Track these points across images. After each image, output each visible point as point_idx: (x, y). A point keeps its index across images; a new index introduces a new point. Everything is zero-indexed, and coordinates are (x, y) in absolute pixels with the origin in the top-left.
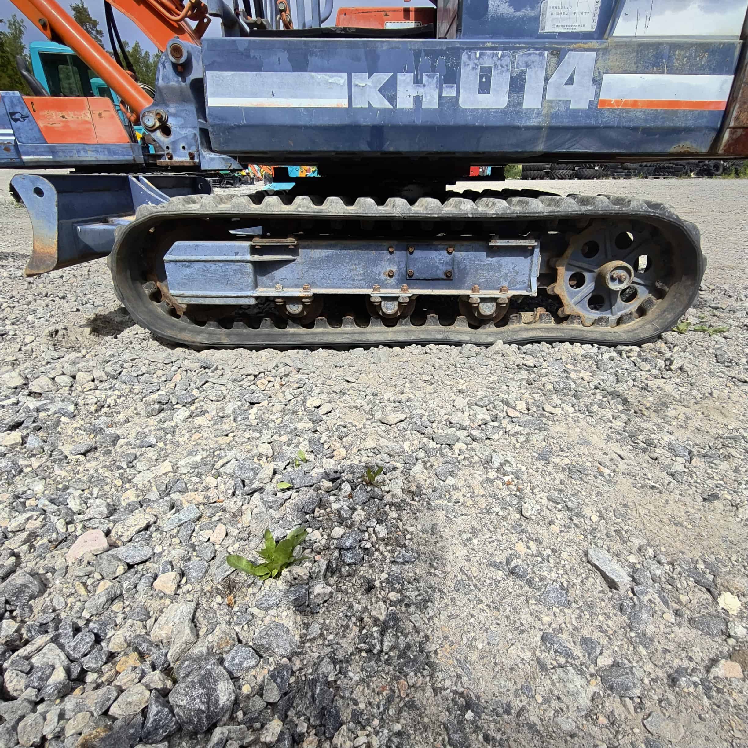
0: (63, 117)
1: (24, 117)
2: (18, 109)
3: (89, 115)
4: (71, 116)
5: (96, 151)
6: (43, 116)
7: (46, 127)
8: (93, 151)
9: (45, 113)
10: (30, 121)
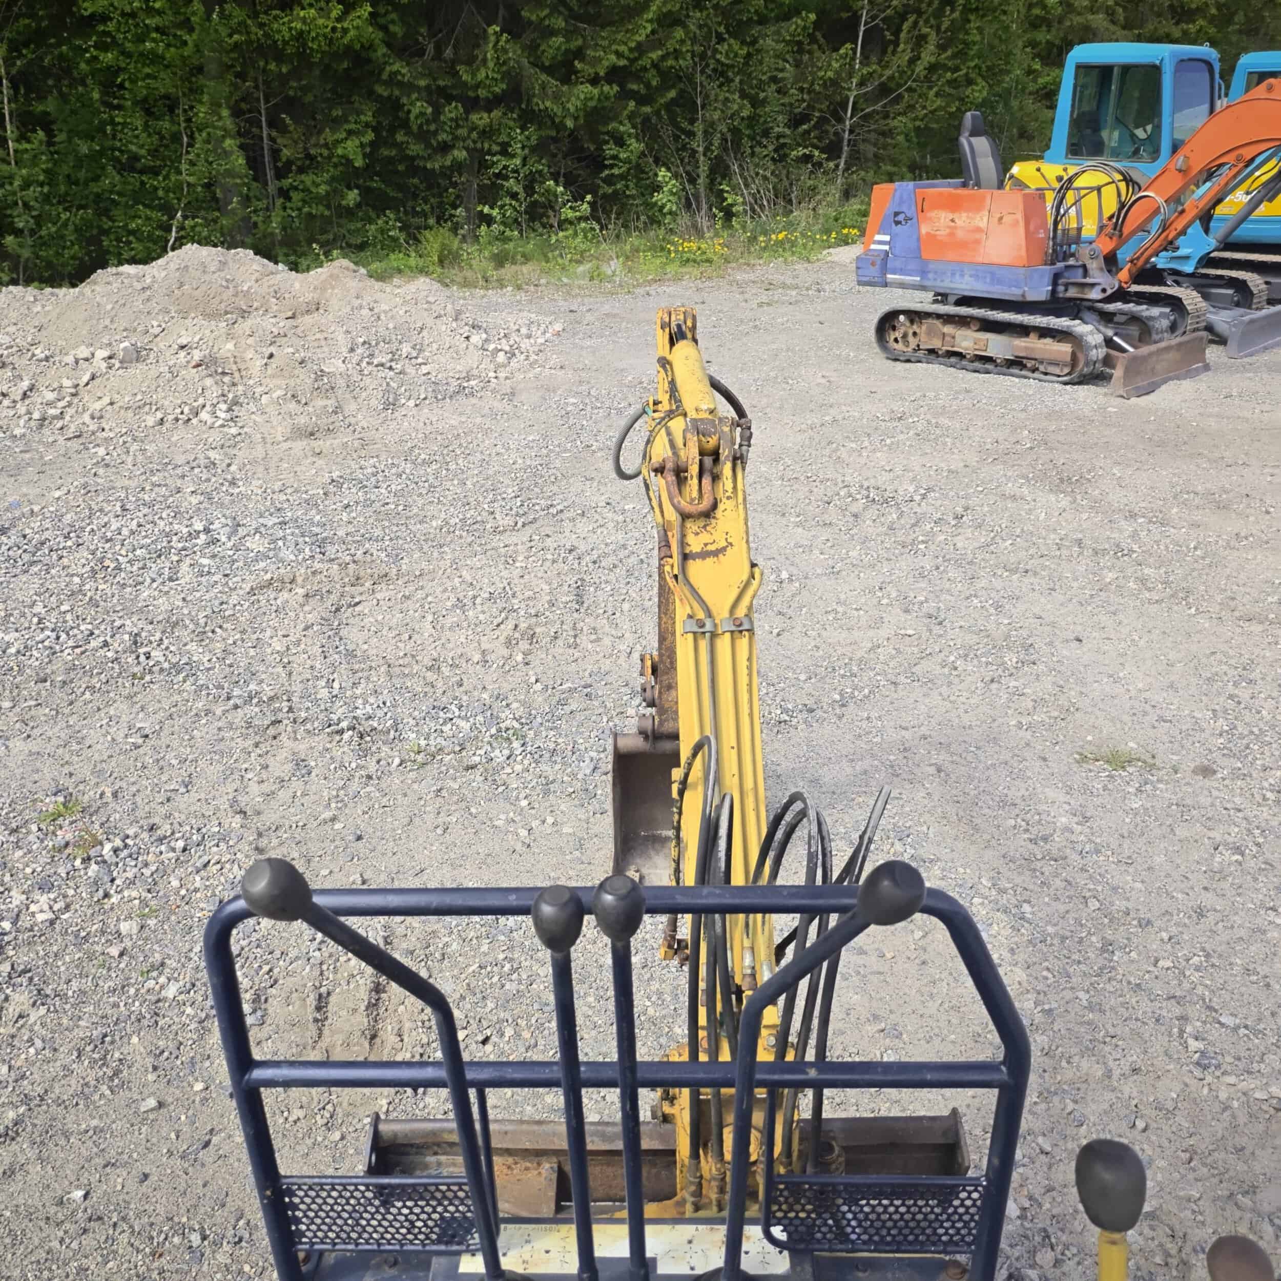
0: (953, 221)
1: (908, 219)
2: (904, 208)
3: (985, 219)
4: (962, 220)
5: (976, 277)
6: (930, 219)
7: (928, 234)
8: (971, 276)
9: (933, 214)
10: (912, 226)
